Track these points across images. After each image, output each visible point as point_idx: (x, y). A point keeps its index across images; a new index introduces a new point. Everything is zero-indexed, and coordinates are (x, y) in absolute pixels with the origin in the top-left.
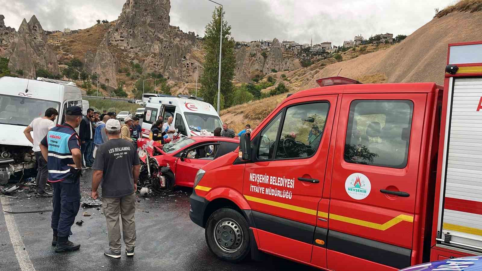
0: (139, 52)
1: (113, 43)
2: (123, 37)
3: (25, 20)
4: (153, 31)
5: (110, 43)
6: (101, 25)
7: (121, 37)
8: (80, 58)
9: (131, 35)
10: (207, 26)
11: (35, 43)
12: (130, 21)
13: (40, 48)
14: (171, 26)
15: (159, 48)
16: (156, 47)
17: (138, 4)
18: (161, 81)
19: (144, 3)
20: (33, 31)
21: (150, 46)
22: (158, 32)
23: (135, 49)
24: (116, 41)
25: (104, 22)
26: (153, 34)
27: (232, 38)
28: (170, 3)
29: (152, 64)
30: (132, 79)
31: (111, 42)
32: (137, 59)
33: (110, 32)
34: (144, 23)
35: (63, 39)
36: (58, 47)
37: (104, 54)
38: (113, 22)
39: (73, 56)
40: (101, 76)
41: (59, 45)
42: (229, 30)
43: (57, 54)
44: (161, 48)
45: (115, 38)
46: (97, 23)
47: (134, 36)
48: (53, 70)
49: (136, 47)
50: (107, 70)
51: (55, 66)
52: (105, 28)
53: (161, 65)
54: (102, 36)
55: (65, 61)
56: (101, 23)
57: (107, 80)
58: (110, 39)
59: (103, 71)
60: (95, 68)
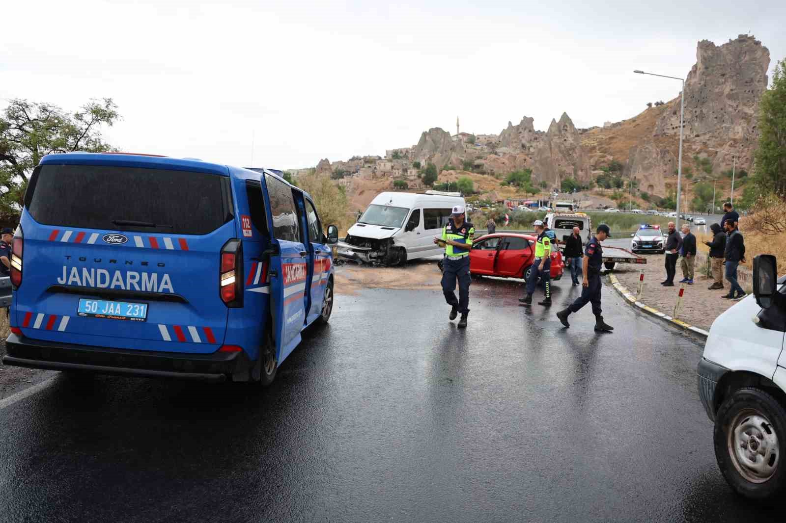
0: (708, 140)
1: (668, 132)
2: (684, 122)
3: (554, 120)
4: (735, 105)
5: (665, 134)
6: (654, 109)
8: (622, 159)
9: (696, 117)
11: (565, 147)
12: (696, 96)
13: (570, 152)
15: (743, 129)
16: (738, 129)
17: (710, 69)
18: (743, 182)
19: (720, 65)
20: (563, 132)
21: (728, 129)
22: (744, 105)
23: (702, 138)
24: (673, 128)
25: (657, 104)
26: (735, 110)
28: (768, 54)
29: (729, 157)
30: (695, 182)
31: (666, 131)
32: (706, 152)
33: (664, 117)
34: (721, 94)
35: (601, 136)
36: (594, 148)
37: (647, 150)
38: (670, 102)
39: (611, 158)
40: (643, 182)
41: (596, 144)
43: (591, 157)
44: (748, 130)
45: (672, 125)
46: (647, 107)
47: (701, 117)
48: (584, 179)
49: (705, 134)
50: (651, 172)
51: (586, 173)
52: (658, 112)
53: (745, 156)
54: (653, 125)
55: (602, 165)
56: (654, 106)
57: (651, 186)
58: (665, 127)
59: (646, 174)
60: (634, 172)
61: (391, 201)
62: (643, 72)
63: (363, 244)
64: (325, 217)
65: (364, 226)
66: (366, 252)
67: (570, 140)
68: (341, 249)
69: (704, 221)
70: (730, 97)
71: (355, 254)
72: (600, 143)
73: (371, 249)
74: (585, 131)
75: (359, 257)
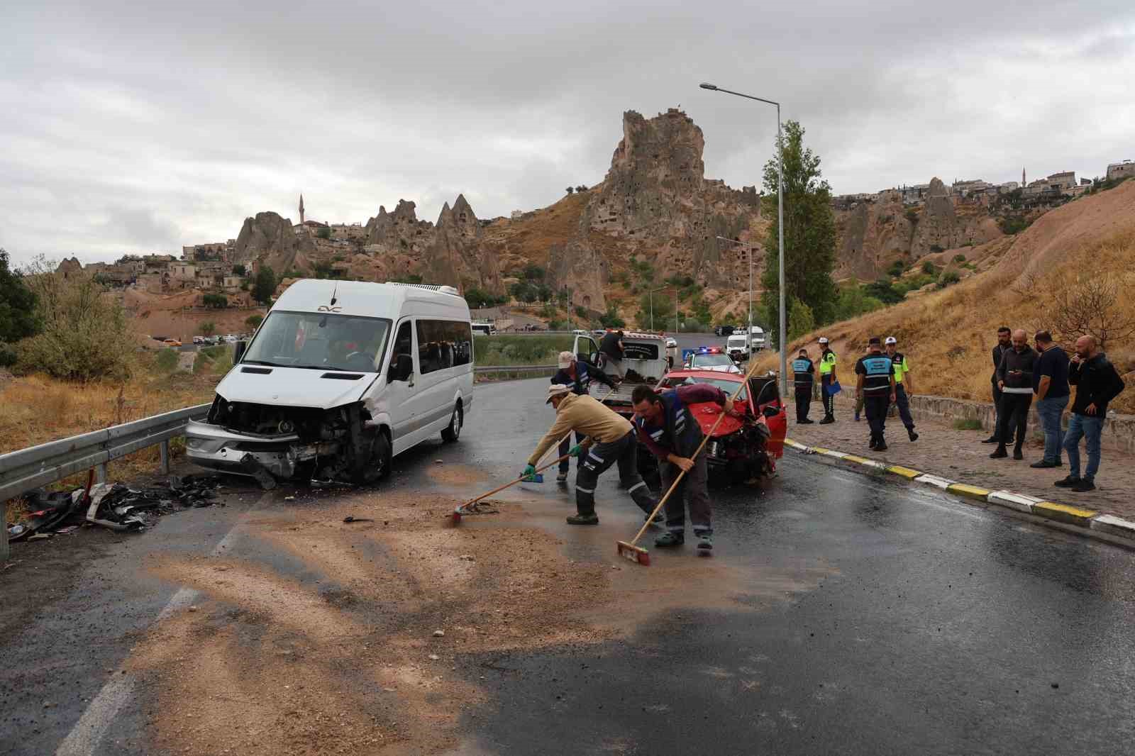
0: (645, 238)
1: (596, 226)
2: (615, 214)
3: (446, 205)
4: (671, 194)
5: (592, 228)
6: (575, 195)
7: (611, 214)
8: (539, 262)
9: (629, 208)
10: (766, 166)
11: (464, 244)
12: (627, 181)
13: (472, 252)
14: (706, 181)
15: (684, 226)
16: (678, 225)
17: (641, 147)
18: (690, 293)
19: (651, 144)
20: (460, 223)
21: (667, 225)
22: (682, 195)
23: (637, 235)
24: (602, 222)
25: (579, 189)
26: (672, 201)
27: (822, 182)
28: (702, 135)
29: (672, 260)
30: (635, 292)
31: (593, 225)
32: (643, 253)
33: (590, 207)
34: (655, 180)
35: (509, 231)
36: (502, 246)
37: (579, 249)
38: (596, 187)
39: (526, 260)
40: (576, 292)
41: (504, 241)
42: (816, 165)
43: (500, 259)
44: (689, 226)
45: (600, 217)
46: (567, 193)
47: (634, 208)
48: (493, 289)
49: (640, 230)
50: (585, 278)
51: (496, 282)
52: (581, 200)
53: (689, 259)
54: (578, 216)
55: (514, 270)
56: (575, 192)
57: (587, 298)
58: (592, 220)
59: (579, 281)
60: (564, 278)
61: (333, 301)
62: (714, 88)
63: (268, 425)
64: (91, 354)
65: (268, 372)
66: (281, 449)
67: (471, 234)
68: (199, 446)
69: (674, 342)
70: (667, 184)
71: (247, 456)
72: (510, 240)
73: (296, 437)
74: (487, 223)
75: (262, 466)
